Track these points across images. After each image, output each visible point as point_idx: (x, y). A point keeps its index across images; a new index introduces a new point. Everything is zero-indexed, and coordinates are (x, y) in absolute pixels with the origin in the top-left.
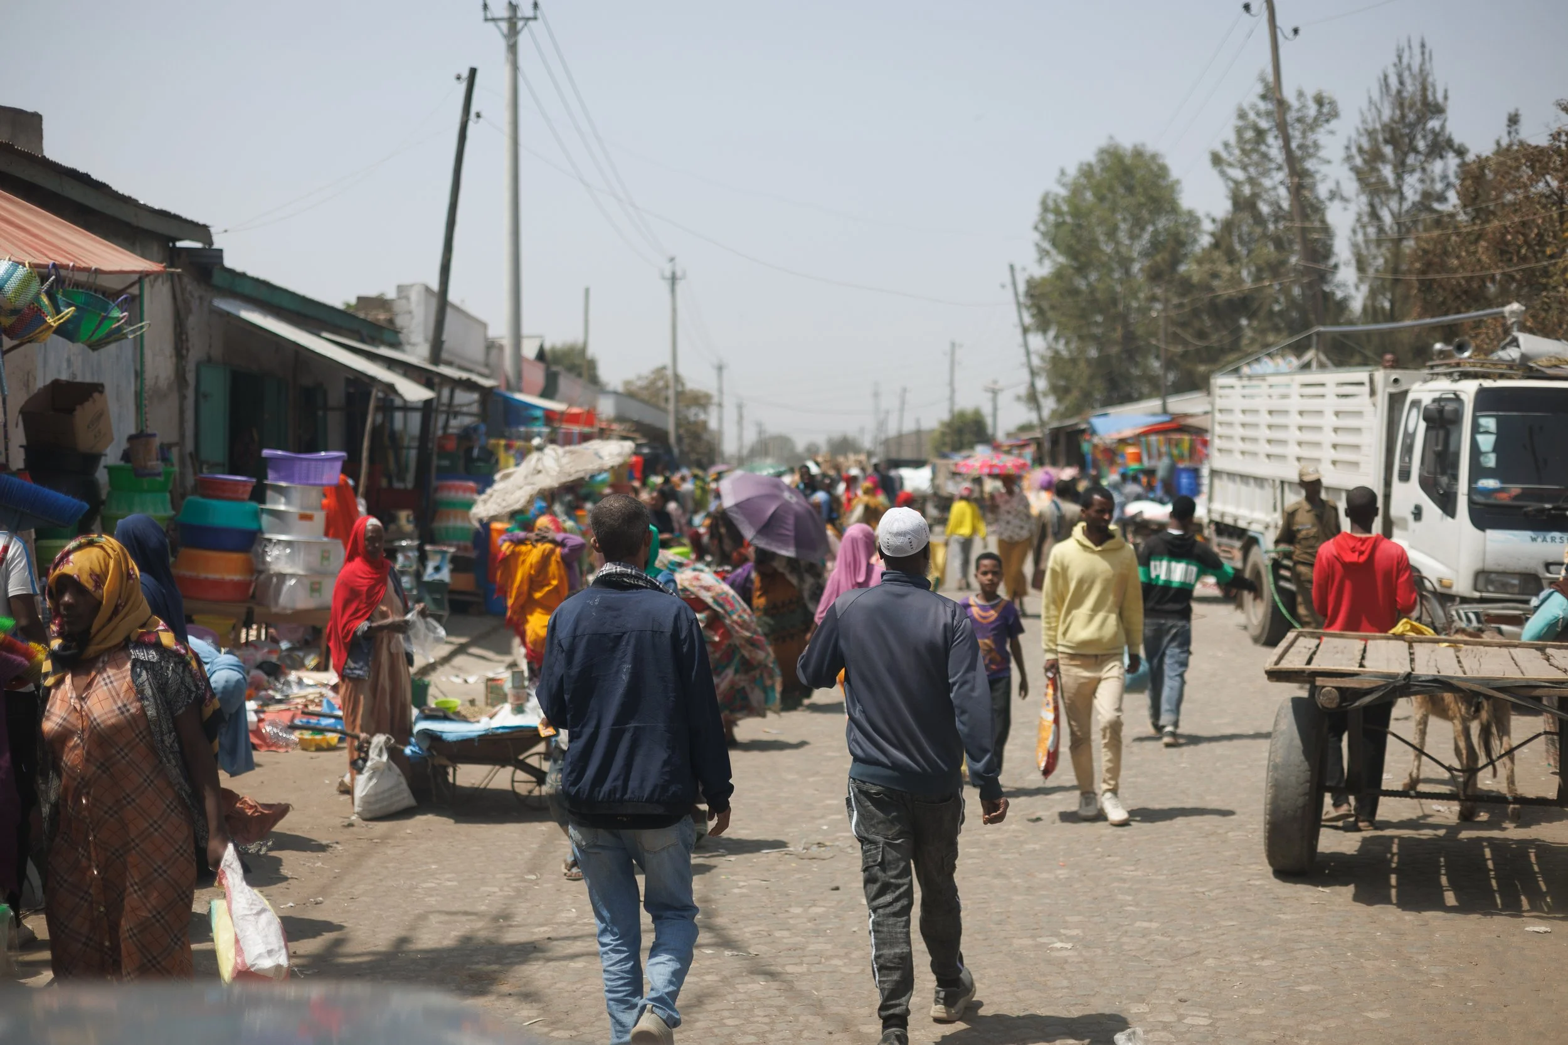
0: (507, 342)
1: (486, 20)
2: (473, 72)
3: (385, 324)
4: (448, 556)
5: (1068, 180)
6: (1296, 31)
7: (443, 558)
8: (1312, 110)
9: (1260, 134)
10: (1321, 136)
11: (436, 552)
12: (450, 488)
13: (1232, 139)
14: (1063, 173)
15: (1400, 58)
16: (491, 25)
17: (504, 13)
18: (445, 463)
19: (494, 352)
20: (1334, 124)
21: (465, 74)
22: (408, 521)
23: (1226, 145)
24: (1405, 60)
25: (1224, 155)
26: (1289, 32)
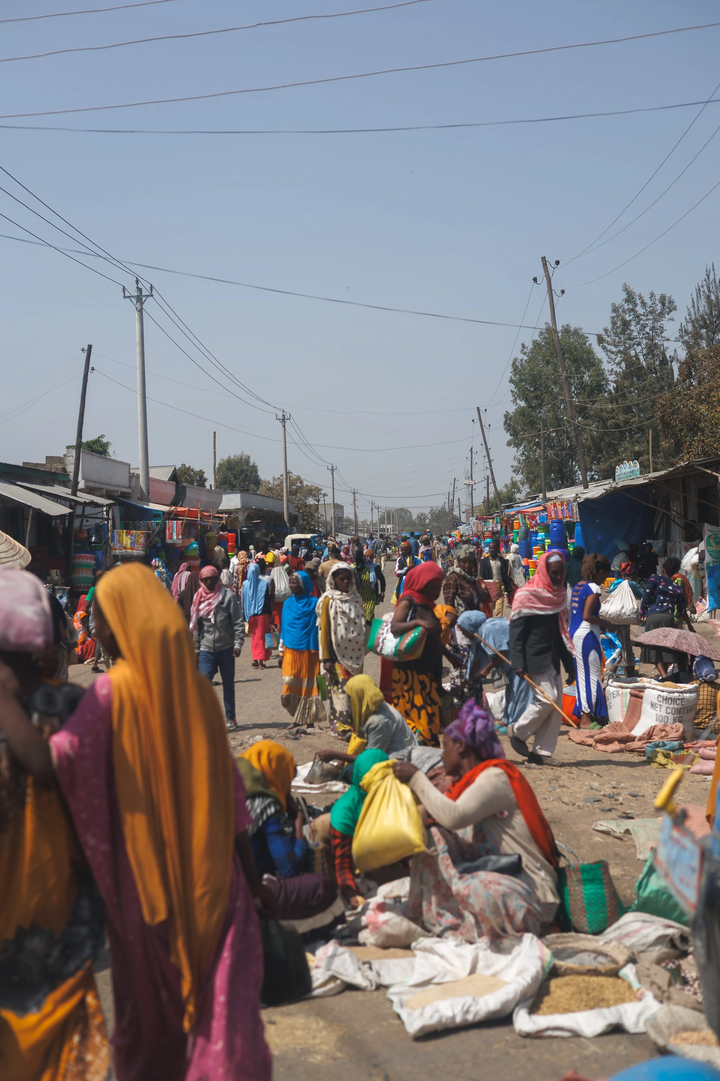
0: (141, 472)
1: (125, 297)
2: (90, 347)
3: (59, 472)
4: (66, 591)
5: (527, 350)
6: (563, 292)
7: (63, 593)
8: (659, 307)
9: (626, 324)
10: (665, 323)
11: (60, 589)
12: (80, 558)
13: (609, 327)
14: (523, 346)
15: (708, 276)
16: (128, 299)
17: (136, 293)
18: (79, 545)
19: (134, 479)
20: (673, 314)
21: (86, 348)
22: (57, 575)
23: (606, 330)
24: (711, 277)
25: (605, 337)
26: (559, 293)
